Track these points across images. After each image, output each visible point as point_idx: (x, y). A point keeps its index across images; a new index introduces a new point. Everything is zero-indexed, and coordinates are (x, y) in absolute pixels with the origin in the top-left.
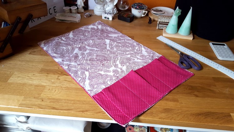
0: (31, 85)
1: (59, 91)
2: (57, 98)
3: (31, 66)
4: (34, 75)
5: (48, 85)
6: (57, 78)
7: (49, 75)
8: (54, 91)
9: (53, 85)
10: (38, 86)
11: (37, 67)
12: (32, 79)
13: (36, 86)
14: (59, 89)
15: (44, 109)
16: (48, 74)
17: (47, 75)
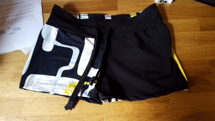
0: (8, 100)
1: (39, 104)
2: (39, 115)
4: (7, 84)
5: (26, 97)
8: (35, 105)
9: (31, 97)
11: (8, 71)
12: (7, 90)
14: (39, 101)
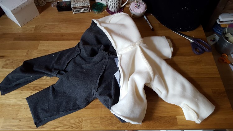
10: (15, 106)
13: (13, 106)
15: (23, 129)
16: (22, 90)
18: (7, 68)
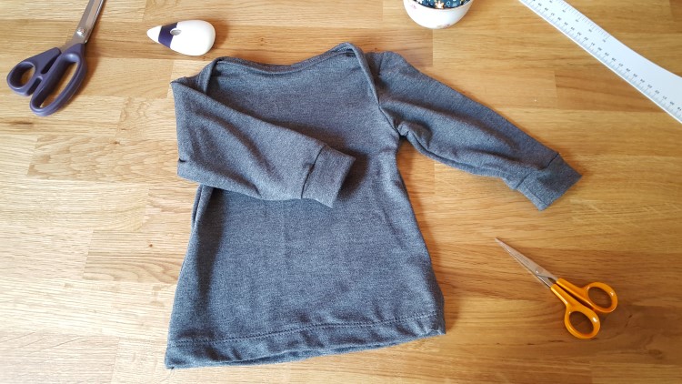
3: (47, 241)
6: (152, 298)
7: (122, 283)
10: (93, 344)
13: (85, 342)
16: (117, 278)
17: (114, 283)
18: (47, 175)
